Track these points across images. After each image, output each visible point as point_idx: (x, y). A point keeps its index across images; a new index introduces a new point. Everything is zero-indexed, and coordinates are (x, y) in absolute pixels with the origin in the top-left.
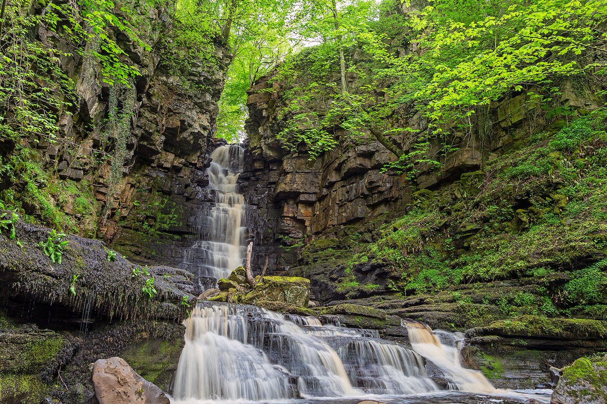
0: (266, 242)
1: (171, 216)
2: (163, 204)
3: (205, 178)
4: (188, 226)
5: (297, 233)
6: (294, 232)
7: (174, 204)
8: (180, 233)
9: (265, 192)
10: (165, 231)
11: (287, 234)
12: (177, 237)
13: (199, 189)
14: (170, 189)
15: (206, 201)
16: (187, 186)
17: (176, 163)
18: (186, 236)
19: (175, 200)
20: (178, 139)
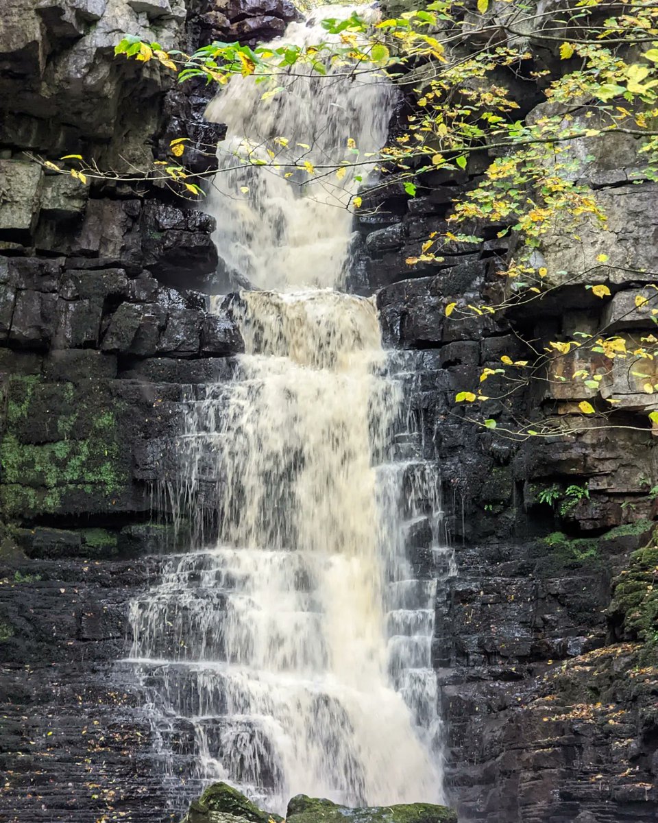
0: (485, 522)
1: (61, 450)
2: (19, 401)
3: (196, 241)
4: (140, 485)
5: (623, 472)
6: (608, 467)
7: (70, 392)
8: (113, 521)
9: (469, 283)
10: (46, 519)
11: (580, 480)
12: (97, 538)
13: (172, 299)
14: (39, 328)
15: (208, 355)
16: (113, 301)
17: (53, 199)
18: (139, 529)
19: (68, 374)
20: (45, 91)
